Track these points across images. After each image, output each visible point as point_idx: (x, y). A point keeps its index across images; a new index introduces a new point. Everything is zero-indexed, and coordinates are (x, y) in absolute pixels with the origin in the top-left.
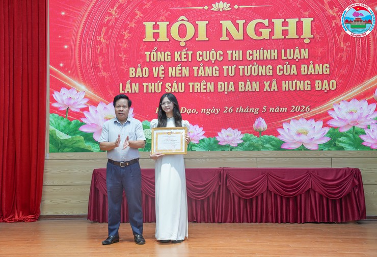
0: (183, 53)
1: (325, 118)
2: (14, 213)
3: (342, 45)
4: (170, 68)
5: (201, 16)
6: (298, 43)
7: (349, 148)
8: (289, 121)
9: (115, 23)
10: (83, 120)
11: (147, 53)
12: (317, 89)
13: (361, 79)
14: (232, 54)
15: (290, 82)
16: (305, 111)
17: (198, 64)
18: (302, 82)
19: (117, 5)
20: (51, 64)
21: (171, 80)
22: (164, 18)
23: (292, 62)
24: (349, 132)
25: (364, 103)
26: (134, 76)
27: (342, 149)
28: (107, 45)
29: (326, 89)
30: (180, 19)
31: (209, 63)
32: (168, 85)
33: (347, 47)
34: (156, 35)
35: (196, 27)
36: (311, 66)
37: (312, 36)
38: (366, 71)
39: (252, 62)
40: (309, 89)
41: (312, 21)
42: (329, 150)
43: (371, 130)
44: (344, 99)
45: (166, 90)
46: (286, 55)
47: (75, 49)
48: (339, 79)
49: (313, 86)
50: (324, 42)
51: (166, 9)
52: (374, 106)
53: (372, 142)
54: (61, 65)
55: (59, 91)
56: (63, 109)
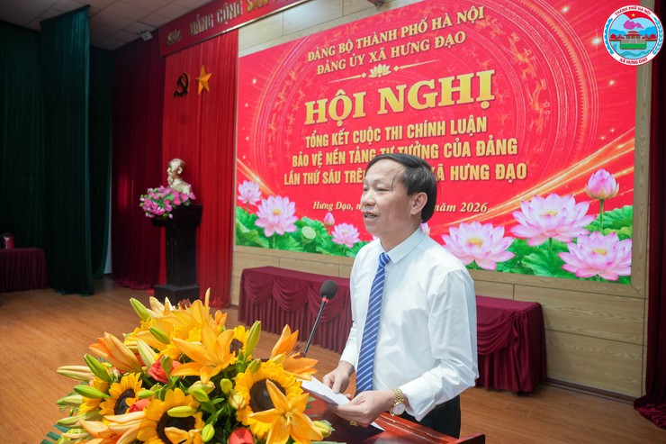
0: (340, 134)
1: (507, 222)
3: (537, 108)
4: (328, 154)
5: (359, 86)
6: (473, 109)
7: (541, 273)
8: (457, 226)
9: (283, 108)
10: (258, 213)
12: (498, 177)
13: (565, 162)
14: (390, 131)
15: (462, 167)
16: (480, 211)
17: (354, 146)
18: (478, 166)
19: (285, 88)
20: (238, 156)
21: (328, 168)
22: (323, 95)
23: (464, 137)
24: (543, 246)
25: (569, 201)
26: (296, 165)
27: (530, 272)
28: (276, 133)
29: (510, 178)
30: (338, 94)
31: (365, 146)
32: (325, 174)
33: (545, 109)
34: (316, 116)
35: (353, 100)
36: (491, 142)
37: (493, 97)
38: (575, 146)
39: (413, 141)
40: (487, 178)
41: (492, 75)
42: (511, 272)
43: (579, 246)
44: (538, 193)
45: (324, 181)
46: (456, 128)
47: (253, 140)
48: (532, 161)
49: (492, 172)
50: (510, 105)
51: (326, 84)
52: (585, 207)
53: (578, 265)
54: (244, 157)
55: (242, 184)
56: (245, 202)
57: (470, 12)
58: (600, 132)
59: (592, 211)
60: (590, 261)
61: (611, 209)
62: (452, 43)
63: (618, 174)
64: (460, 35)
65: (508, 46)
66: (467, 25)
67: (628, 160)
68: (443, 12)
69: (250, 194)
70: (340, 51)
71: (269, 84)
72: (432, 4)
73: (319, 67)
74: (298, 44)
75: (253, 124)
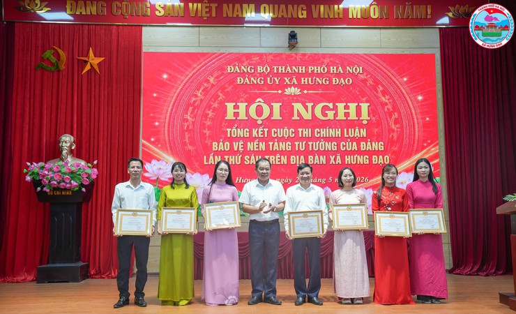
0: (260, 130)
2: (111, 270)
3: (393, 127)
4: (249, 143)
5: (276, 98)
6: (357, 124)
9: (201, 103)
11: (229, 130)
12: (374, 163)
13: (409, 155)
14: (302, 131)
15: (352, 156)
16: (364, 182)
17: (273, 139)
18: (362, 156)
19: (202, 88)
20: (143, 138)
21: (249, 153)
22: (243, 99)
23: (353, 139)
25: (411, 176)
26: (216, 149)
28: (193, 123)
29: (381, 163)
30: (257, 101)
31: (282, 139)
32: (246, 157)
33: (397, 128)
34: (236, 114)
35: (271, 108)
36: (369, 143)
37: (369, 119)
38: (413, 148)
39: (319, 139)
40: (368, 163)
41: (368, 106)
45: (245, 162)
46: (348, 133)
47: (164, 126)
48: (392, 155)
49: (371, 160)
50: (379, 123)
51: (245, 92)
54: (152, 139)
55: (150, 162)
56: (153, 179)
57: (354, 68)
58: (424, 141)
62: (344, 83)
64: (349, 80)
65: (377, 92)
66: (352, 75)
67: (436, 156)
68: (338, 64)
69: (161, 172)
70: (259, 71)
71: (184, 82)
72: (330, 57)
73: (239, 78)
74: (217, 57)
75: (164, 112)
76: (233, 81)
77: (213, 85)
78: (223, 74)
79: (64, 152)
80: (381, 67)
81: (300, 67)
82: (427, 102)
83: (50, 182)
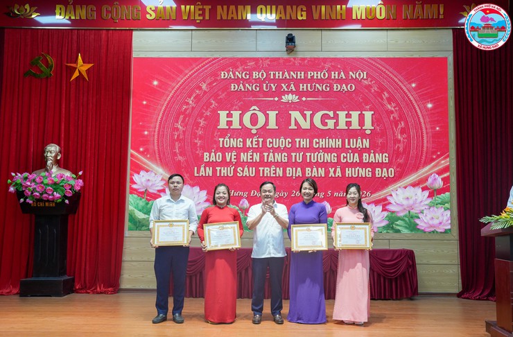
0: (254, 140)
1: (384, 203)
2: (96, 285)
3: (399, 137)
4: (242, 154)
5: (272, 106)
6: (360, 133)
7: (405, 231)
9: (192, 112)
12: (377, 176)
13: (416, 168)
14: (300, 141)
15: (353, 169)
16: (366, 197)
17: (268, 150)
18: (364, 169)
19: (194, 95)
20: (132, 148)
21: (243, 164)
22: (237, 107)
23: (354, 151)
24: (406, 216)
25: (418, 190)
26: (208, 160)
27: (398, 231)
28: (184, 132)
29: (385, 176)
30: (252, 109)
31: (278, 150)
32: (239, 169)
33: (404, 138)
34: (230, 123)
35: (267, 116)
36: (372, 155)
37: (373, 128)
38: (420, 161)
39: (318, 150)
40: (370, 176)
41: (372, 115)
42: (387, 232)
43: (424, 215)
44: (401, 186)
45: (238, 174)
46: (349, 144)
47: (154, 136)
48: (397, 167)
49: (374, 173)
50: (383, 133)
51: (240, 99)
52: (427, 193)
53: (425, 225)
54: (141, 149)
55: (139, 174)
56: (142, 190)
57: (358, 73)
58: (434, 153)
59: (431, 195)
60: (431, 222)
61: (440, 194)
62: (346, 90)
63: (443, 176)
64: (351, 86)
65: (382, 99)
66: (355, 81)
67: (446, 169)
68: (339, 69)
69: (150, 184)
70: (254, 77)
71: (175, 89)
72: (331, 62)
73: (232, 85)
74: (210, 62)
75: (154, 120)
76: (227, 88)
77: (205, 93)
78: (216, 80)
79: (49, 162)
80: (387, 72)
81: (299, 73)
82: (437, 111)
83: (32, 193)
